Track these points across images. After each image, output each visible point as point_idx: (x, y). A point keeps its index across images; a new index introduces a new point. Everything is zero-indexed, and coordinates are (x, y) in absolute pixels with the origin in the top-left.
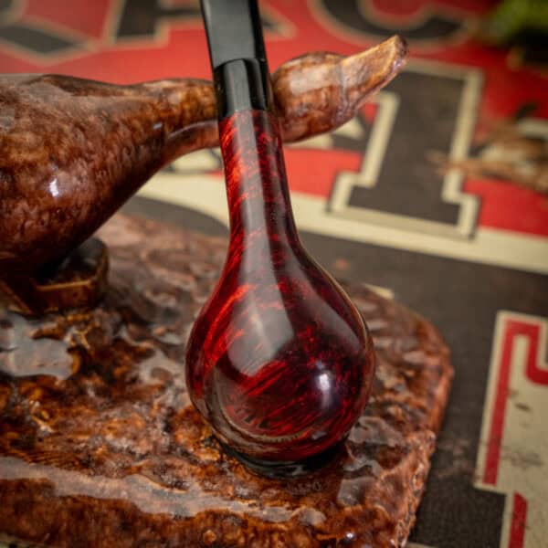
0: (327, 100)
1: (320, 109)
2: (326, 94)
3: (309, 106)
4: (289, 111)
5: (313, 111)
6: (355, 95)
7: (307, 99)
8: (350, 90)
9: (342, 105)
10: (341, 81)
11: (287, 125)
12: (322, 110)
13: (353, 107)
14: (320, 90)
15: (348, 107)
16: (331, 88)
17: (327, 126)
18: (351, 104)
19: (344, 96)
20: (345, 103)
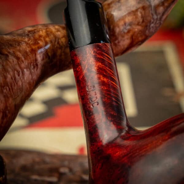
0: (142, 17)
1: (138, 24)
2: (141, 13)
3: (130, 24)
4: (117, 30)
5: (134, 27)
6: (161, 9)
7: (128, 19)
8: (157, 7)
9: (153, 19)
10: (150, 2)
11: (116, 42)
12: (140, 25)
13: (161, 19)
14: (137, 10)
15: (157, 19)
16: (144, 8)
17: (144, 37)
18: (159, 17)
19: (153, 12)
20: (155, 17)
